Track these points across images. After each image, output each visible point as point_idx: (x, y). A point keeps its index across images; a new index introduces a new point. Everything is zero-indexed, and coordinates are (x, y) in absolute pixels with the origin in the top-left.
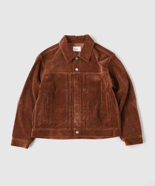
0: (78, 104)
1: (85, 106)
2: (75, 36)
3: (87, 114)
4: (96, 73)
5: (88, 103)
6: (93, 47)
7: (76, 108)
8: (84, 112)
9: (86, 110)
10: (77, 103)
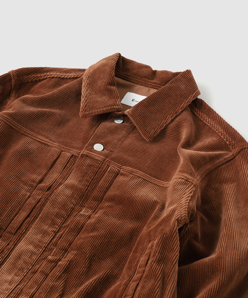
0: (31, 247)
1: (51, 261)
2: (148, 67)
3: (40, 291)
4: (157, 181)
5: (70, 256)
6: (185, 104)
7: (19, 257)
8: (36, 282)
9: (47, 275)
10: (31, 243)
